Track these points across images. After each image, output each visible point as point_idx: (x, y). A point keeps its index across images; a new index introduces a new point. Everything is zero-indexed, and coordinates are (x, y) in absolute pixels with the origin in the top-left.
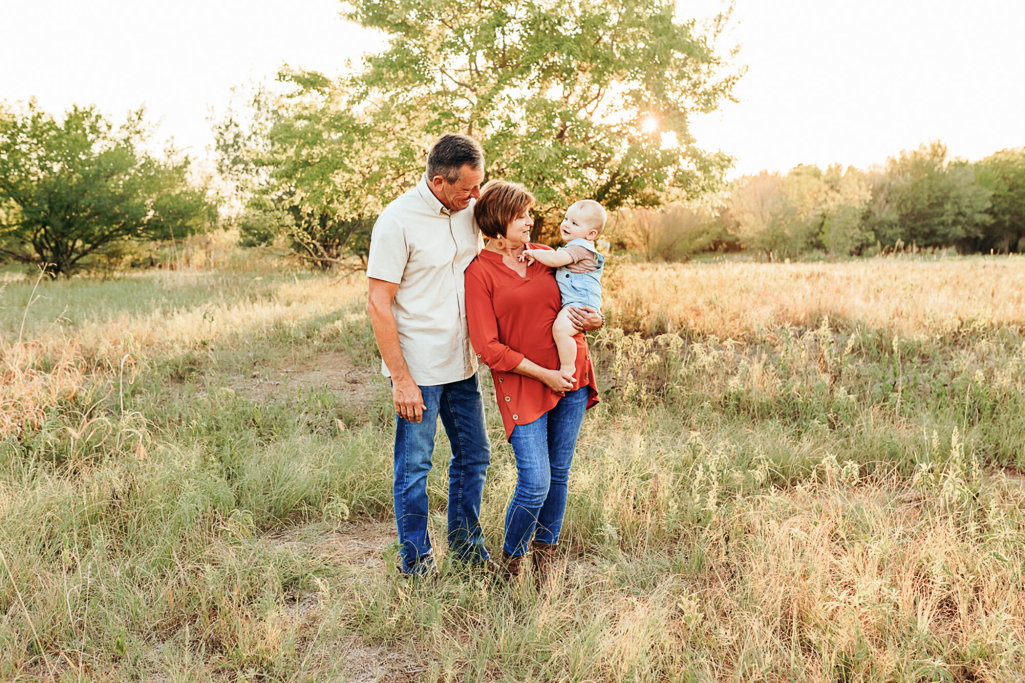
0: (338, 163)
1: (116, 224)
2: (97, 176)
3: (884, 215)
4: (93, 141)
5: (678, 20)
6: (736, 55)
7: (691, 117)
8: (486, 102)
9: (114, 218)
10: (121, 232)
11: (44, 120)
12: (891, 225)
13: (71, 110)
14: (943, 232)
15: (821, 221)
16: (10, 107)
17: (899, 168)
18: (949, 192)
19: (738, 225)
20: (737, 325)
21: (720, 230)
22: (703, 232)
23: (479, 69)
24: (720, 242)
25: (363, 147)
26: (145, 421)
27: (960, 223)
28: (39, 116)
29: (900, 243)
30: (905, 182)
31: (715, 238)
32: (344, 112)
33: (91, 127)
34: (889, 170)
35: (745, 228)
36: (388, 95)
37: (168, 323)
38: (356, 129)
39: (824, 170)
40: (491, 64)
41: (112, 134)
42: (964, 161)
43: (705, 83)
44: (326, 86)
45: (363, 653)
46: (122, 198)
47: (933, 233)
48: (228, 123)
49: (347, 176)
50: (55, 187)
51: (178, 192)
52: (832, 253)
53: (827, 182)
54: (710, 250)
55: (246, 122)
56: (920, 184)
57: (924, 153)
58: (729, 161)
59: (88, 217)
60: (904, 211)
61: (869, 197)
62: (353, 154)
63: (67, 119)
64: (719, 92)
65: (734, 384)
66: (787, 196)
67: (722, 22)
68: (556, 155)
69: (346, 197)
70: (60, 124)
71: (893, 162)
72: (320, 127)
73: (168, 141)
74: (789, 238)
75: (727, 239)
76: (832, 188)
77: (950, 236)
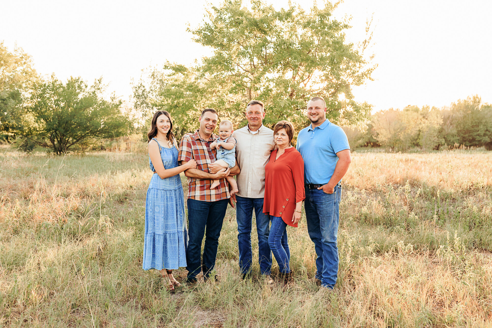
0: (190, 106)
1: (88, 130)
2: (80, 109)
3: (450, 131)
4: (79, 93)
5: (346, 43)
6: (373, 59)
7: (351, 87)
8: (258, 80)
9: (87, 128)
10: (89, 134)
11: (58, 83)
12: (453, 136)
13: (70, 79)
14: (479, 139)
15: (418, 133)
16: (42, 77)
17: (457, 108)
18: (482, 120)
19: (378, 134)
20: (369, 183)
21: (369, 136)
22: (361, 138)
23: (255, 64)
24: (370, 143)
25: (202, 99)
26: (109, 219)
27: (487, 135)
28: (55, 81)
29: (457, 144)
30: (460, 115)
31: (367, 140)
32: (193, 83)
33: (78, 87)
34: (452, 109)
35: (381, 136)
36: (213, 75)
37: (115, 177)
38: (198, 91)
39: (421, 108)
40: (260, 62)
41: (87, 90)
42: (489, 105)
43: (358, 72)
44: (186, 71)
45: (201, 313)
46: (91, 119)
47: (474, 140)
48: (139, 85)
49: (194, 112)
50: (61, 114)
51: (116, 116)
52: (424, 149)
53: (421, 114)
54: (365, 146)
55: (148, 84)
56: (467, 116)
57: (470, 101)
58: (370, 107)
59: (75, 127)
60: (460, 129)
61: (441, 122)
62: (197, 102)
63: (68, 83)
64: (365, 76)
65: (365, 210)
66: (402, 121)
67: (367, 43)
68: (289, 104)
69: (193, 121)
70: (65, 85)
71: (454, 105)
72: (182, 90)
73: (112, 93)
74: (402, 141)
75: (373, 141)
76: (424, 117)
77: (482, 141)
